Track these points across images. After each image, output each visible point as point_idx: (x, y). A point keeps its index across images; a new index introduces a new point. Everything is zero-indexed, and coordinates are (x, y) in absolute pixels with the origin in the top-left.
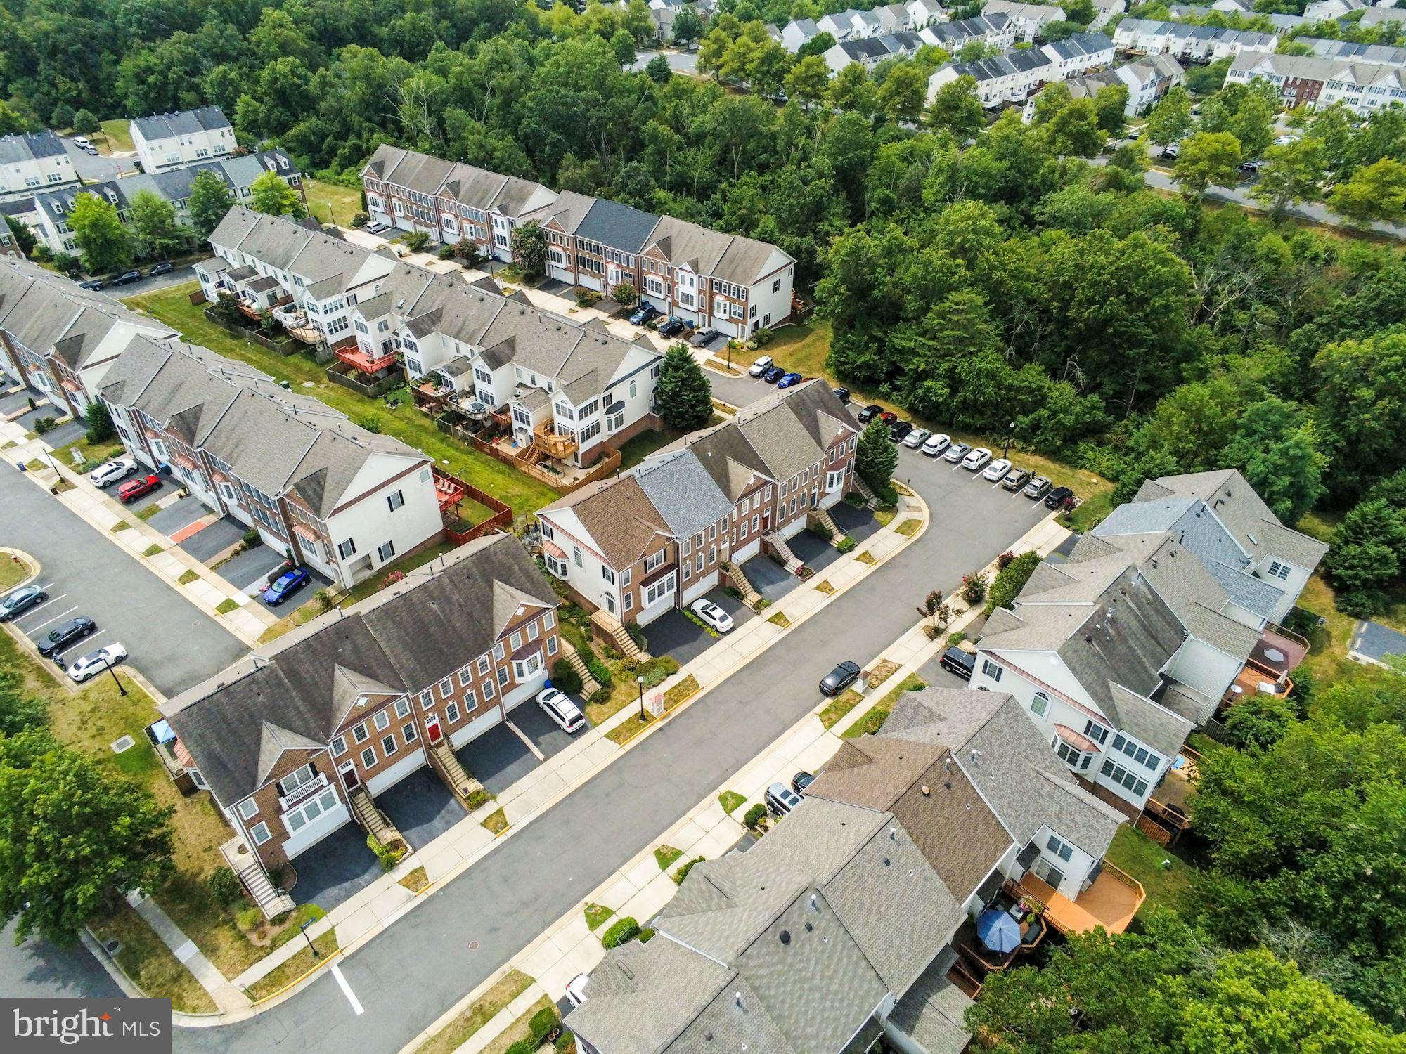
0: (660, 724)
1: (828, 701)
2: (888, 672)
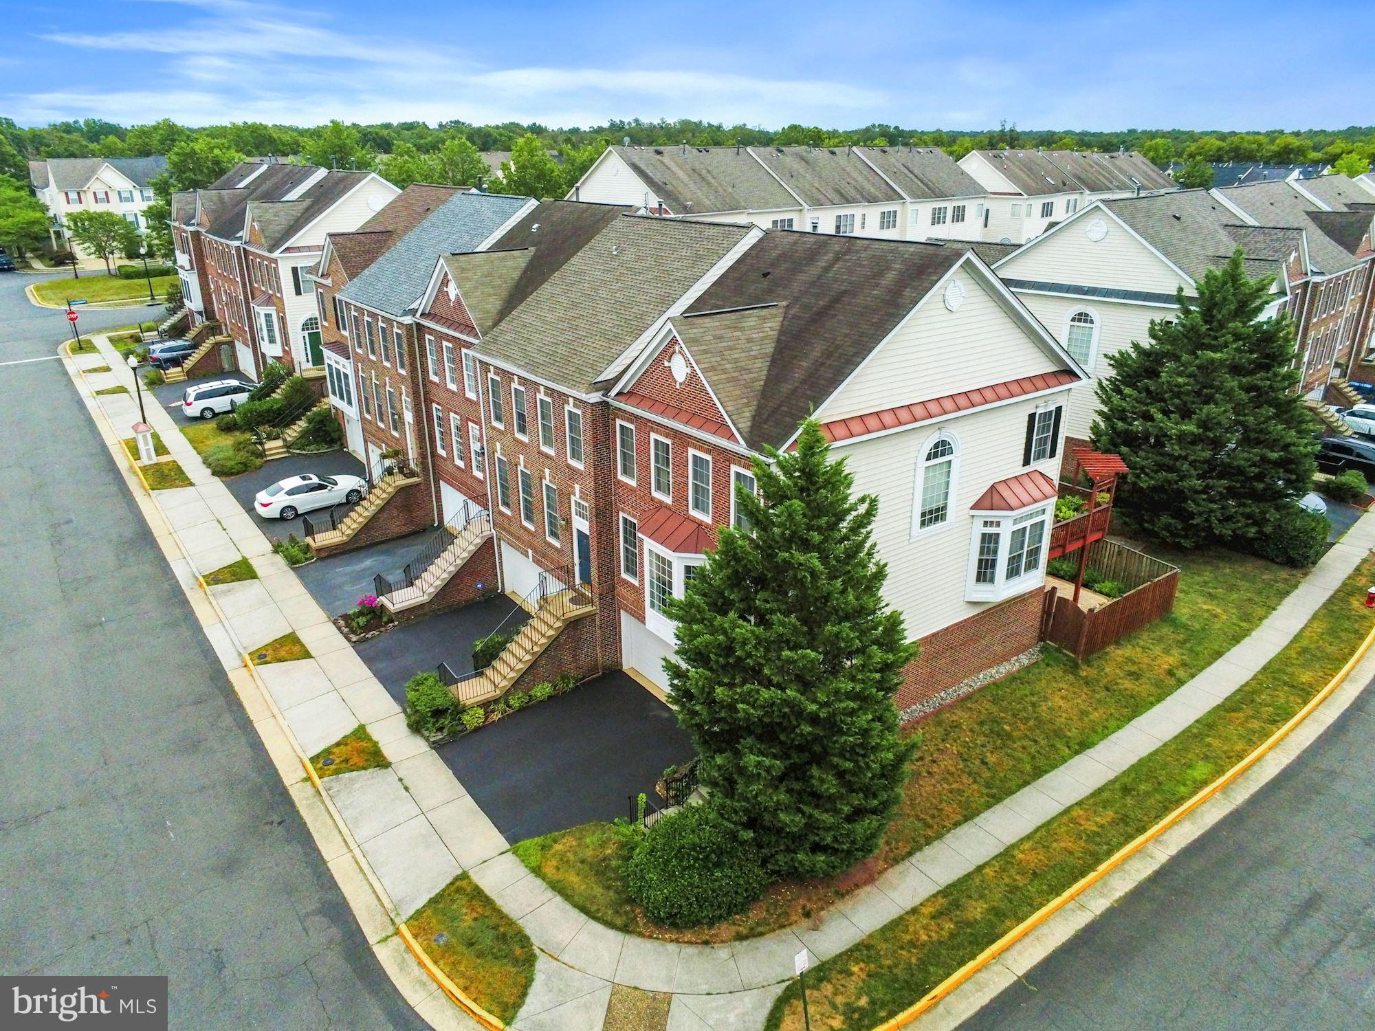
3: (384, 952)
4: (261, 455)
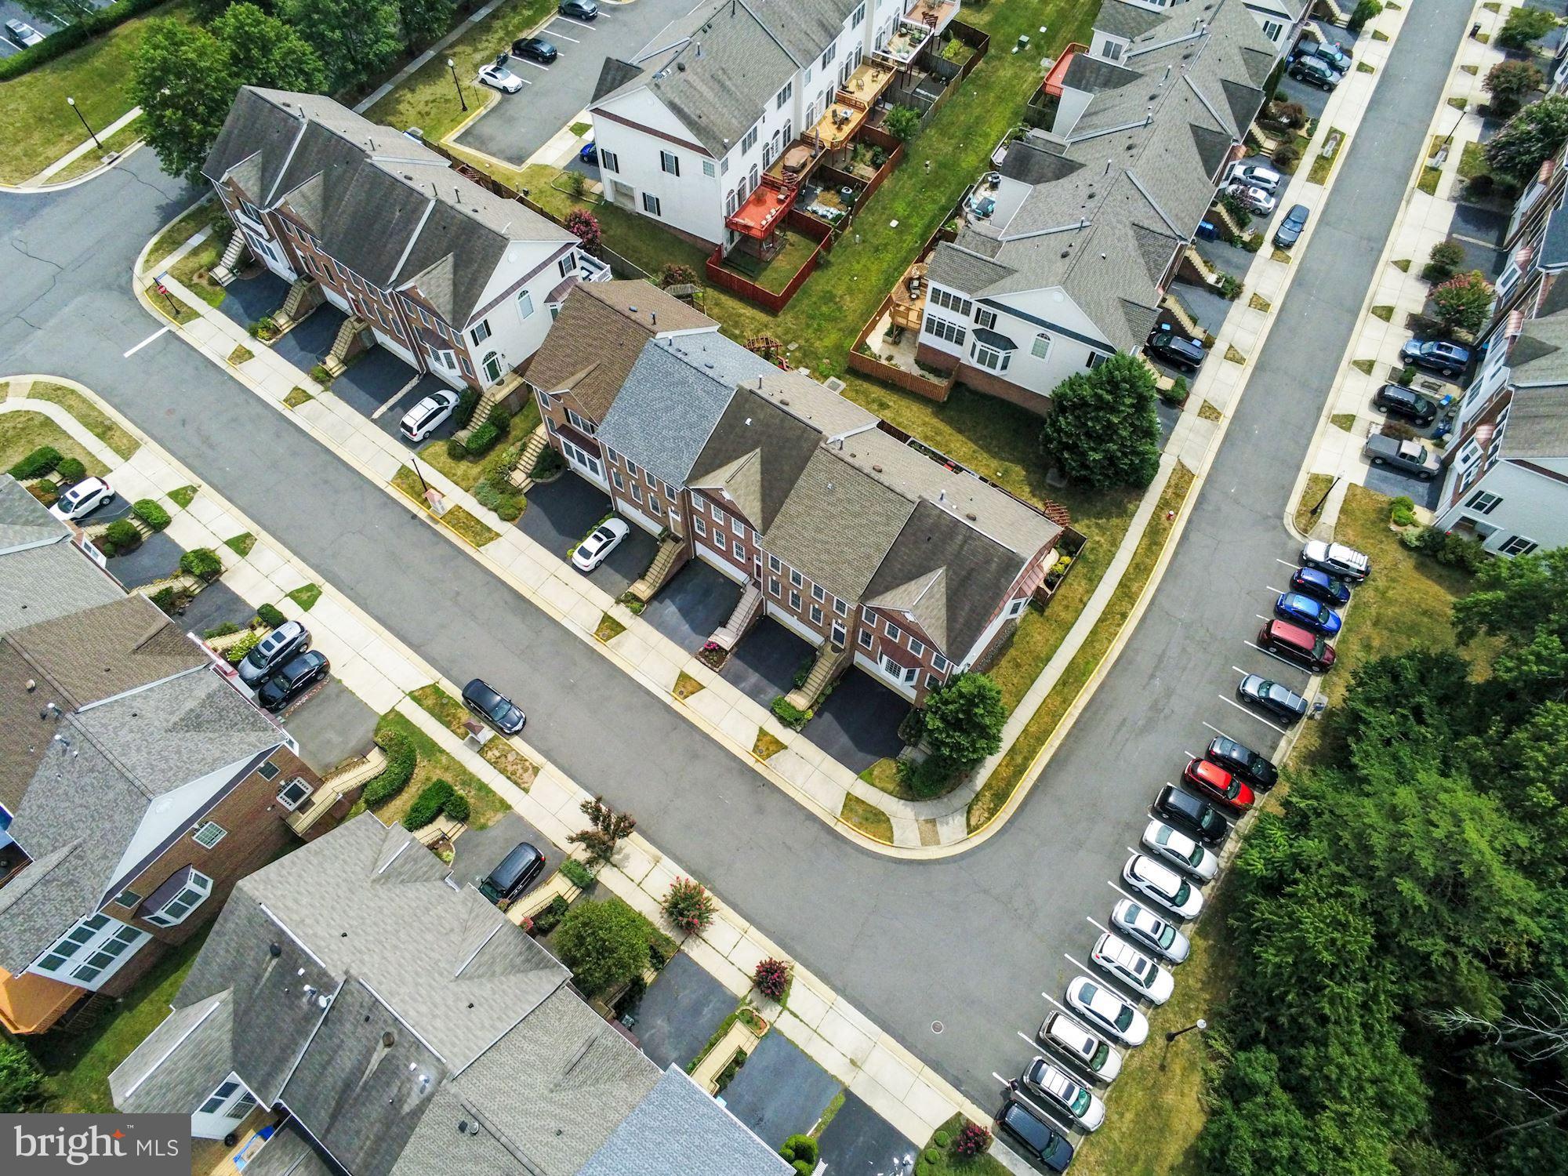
0: (422, 514)
1: (456, 694)
2: (514, 773)
3: (840, 828)
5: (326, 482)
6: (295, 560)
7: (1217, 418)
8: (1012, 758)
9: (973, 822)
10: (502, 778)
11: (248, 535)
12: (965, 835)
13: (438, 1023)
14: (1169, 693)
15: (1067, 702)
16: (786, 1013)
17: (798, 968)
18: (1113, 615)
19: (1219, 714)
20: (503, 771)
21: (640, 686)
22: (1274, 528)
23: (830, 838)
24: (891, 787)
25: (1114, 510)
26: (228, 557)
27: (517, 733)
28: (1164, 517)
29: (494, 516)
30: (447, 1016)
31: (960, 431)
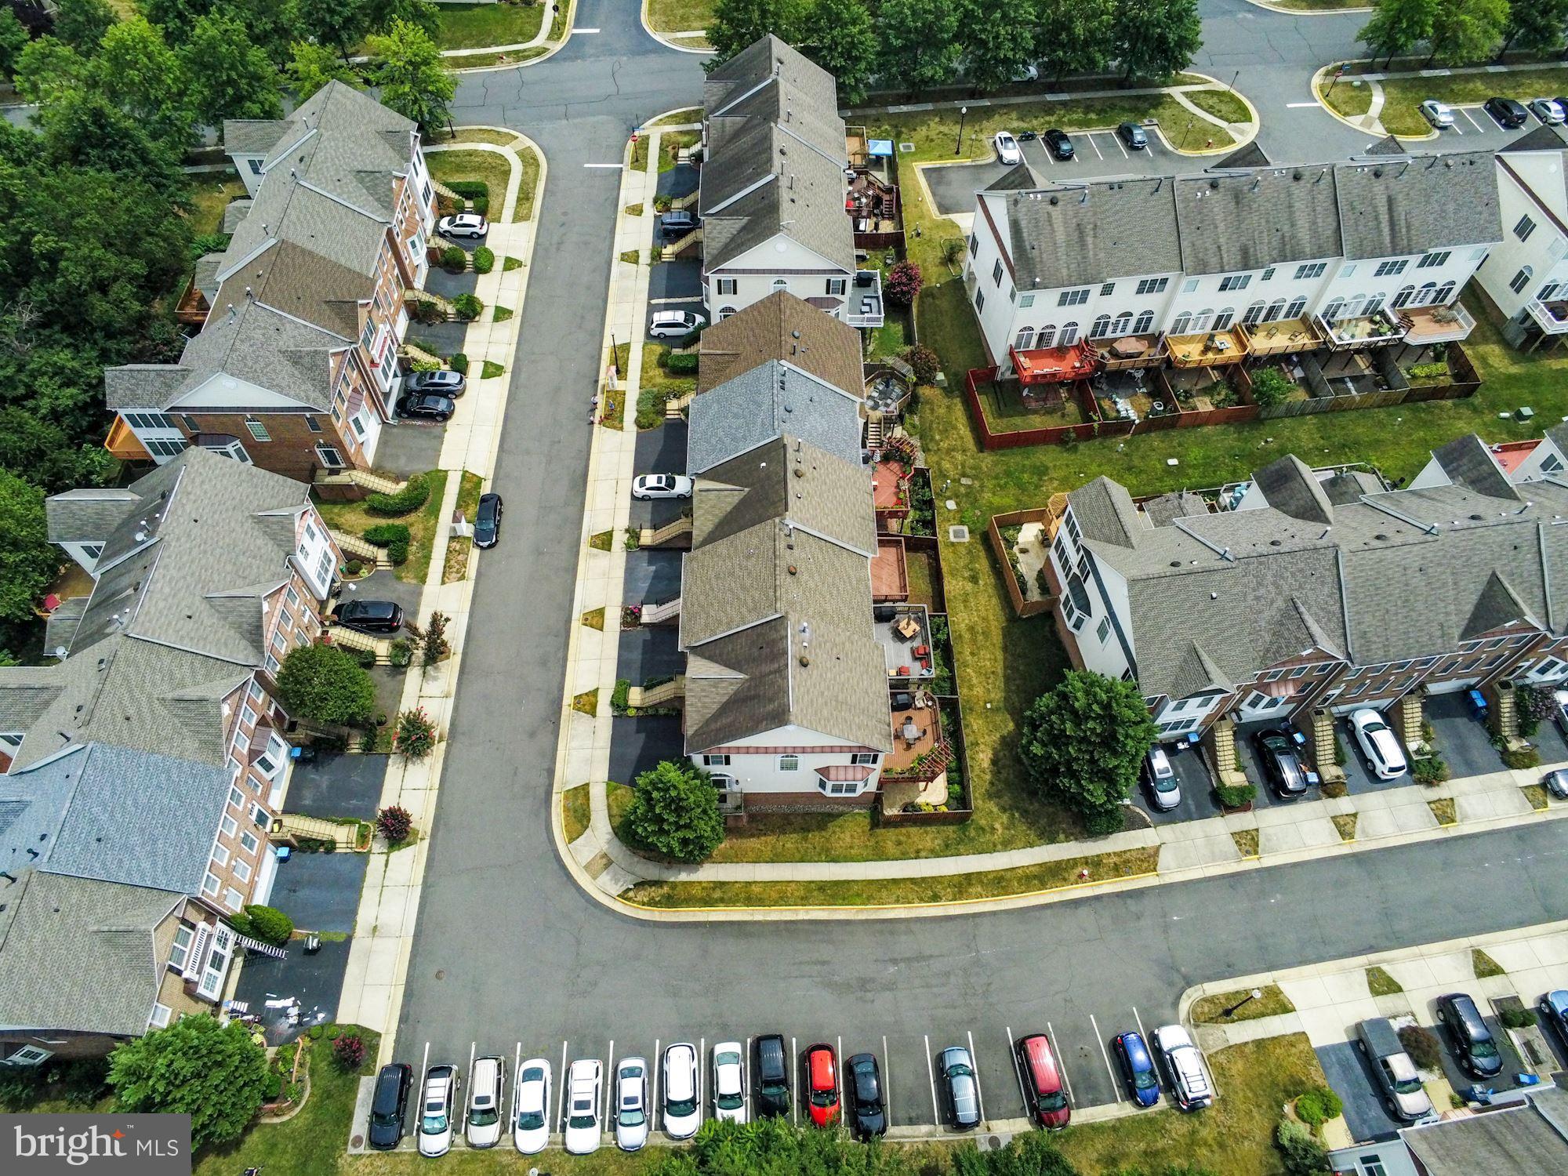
0: (602, 381)
1: (485, 493)
2: (450, 567)
3: (555, 797)
4: (663, 412)
5: (583, 317)
6: (514, 347)
7: (1248, 853)
8: (714, 889)
9: (631, 894)
10: (442, 563)
11: (511, 312)
12: (615, 893)
13: (161, 604)
14: (890, 986)
15: (804, 900)
16: (384, 857)
17: (426, 843)
18: (929, 889)
19: (906, 1046)
20: (447, 560)
21: (573, 592)
22: (1171, 984)
23: (543, 796)
24: (615, 811)
25: (1043, 822)
26: (488, 314)
27: (482, 548)
28: (1077, 871)
29: (635, 414)
30: (170, 608)
31: (1005, 649)
